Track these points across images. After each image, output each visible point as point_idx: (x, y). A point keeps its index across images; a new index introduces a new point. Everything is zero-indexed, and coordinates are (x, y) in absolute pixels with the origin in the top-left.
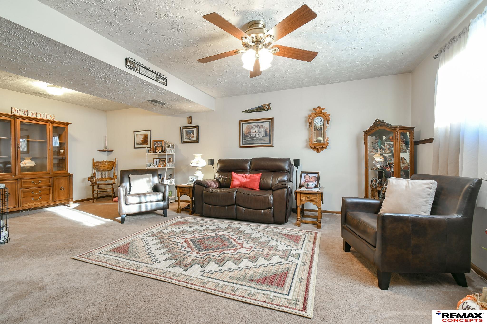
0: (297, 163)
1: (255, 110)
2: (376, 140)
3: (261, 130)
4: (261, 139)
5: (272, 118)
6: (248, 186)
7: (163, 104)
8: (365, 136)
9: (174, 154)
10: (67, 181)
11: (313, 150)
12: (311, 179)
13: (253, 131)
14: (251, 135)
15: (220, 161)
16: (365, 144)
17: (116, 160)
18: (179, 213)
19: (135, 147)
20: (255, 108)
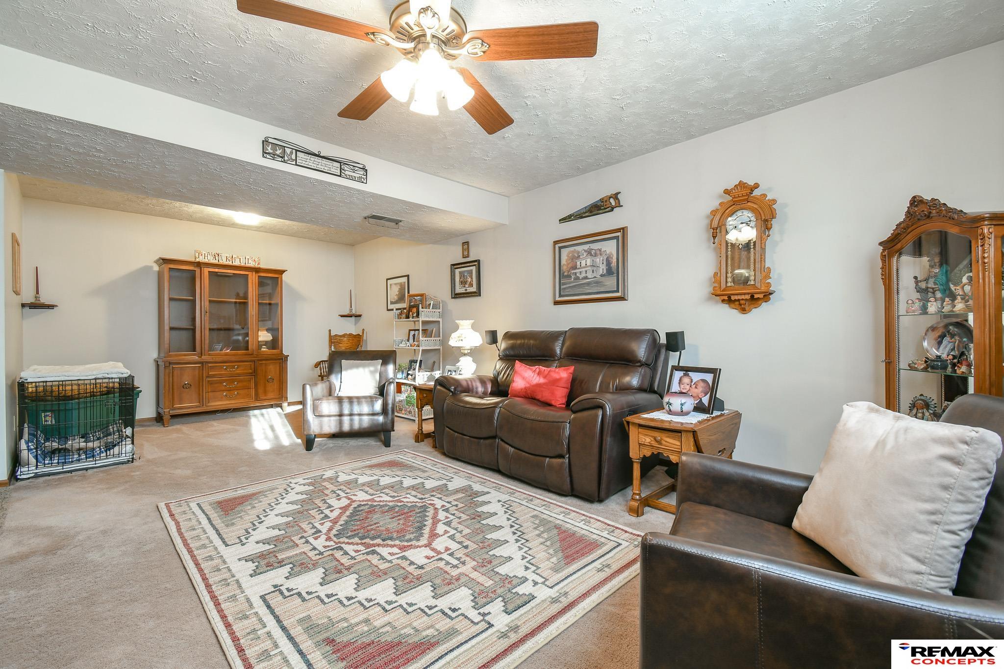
0: (675, 342)
1: (586, 212)
2: (932, 267)
3: (598, 260)
4: (597, 283)
5: (623, 229)
6: (539, 397)
7: (397, 222)
8: (883, 257)
9: (440, 320)
10: (278, 368)
11: (729, 306)
12: (696, 388)
13: (581, 263)
14: (576, 274)
15: (508, 336)
16: (884, 284)
17: (363, 333)
18: (418, 442)
19: (389, 308)
20: (586, 208)
